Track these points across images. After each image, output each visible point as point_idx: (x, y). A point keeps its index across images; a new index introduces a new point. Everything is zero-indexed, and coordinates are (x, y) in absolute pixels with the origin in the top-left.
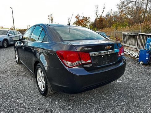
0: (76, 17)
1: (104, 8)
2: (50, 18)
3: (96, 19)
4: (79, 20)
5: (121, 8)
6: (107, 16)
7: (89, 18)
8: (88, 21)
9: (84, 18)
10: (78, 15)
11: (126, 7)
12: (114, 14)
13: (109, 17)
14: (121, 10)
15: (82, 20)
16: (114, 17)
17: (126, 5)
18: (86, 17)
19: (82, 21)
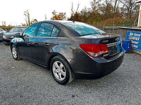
0: (53, 13)
1: (79, 5)
2: (26, 14)
3: (72, 15)
4: (56, 16)
5: (93, 5)
6: (81, 12)
7: (65, 14)
8: (64, 17)
9: (60, 14)
10: (54, 11)
11: (98, 4)
12: (88, 10)
13: (83, 13)
14: (94, 6)
15: (59, 15)
16: (88, 13)
17: (97, 3)
18: (63, 13)
19: (58, 17)
